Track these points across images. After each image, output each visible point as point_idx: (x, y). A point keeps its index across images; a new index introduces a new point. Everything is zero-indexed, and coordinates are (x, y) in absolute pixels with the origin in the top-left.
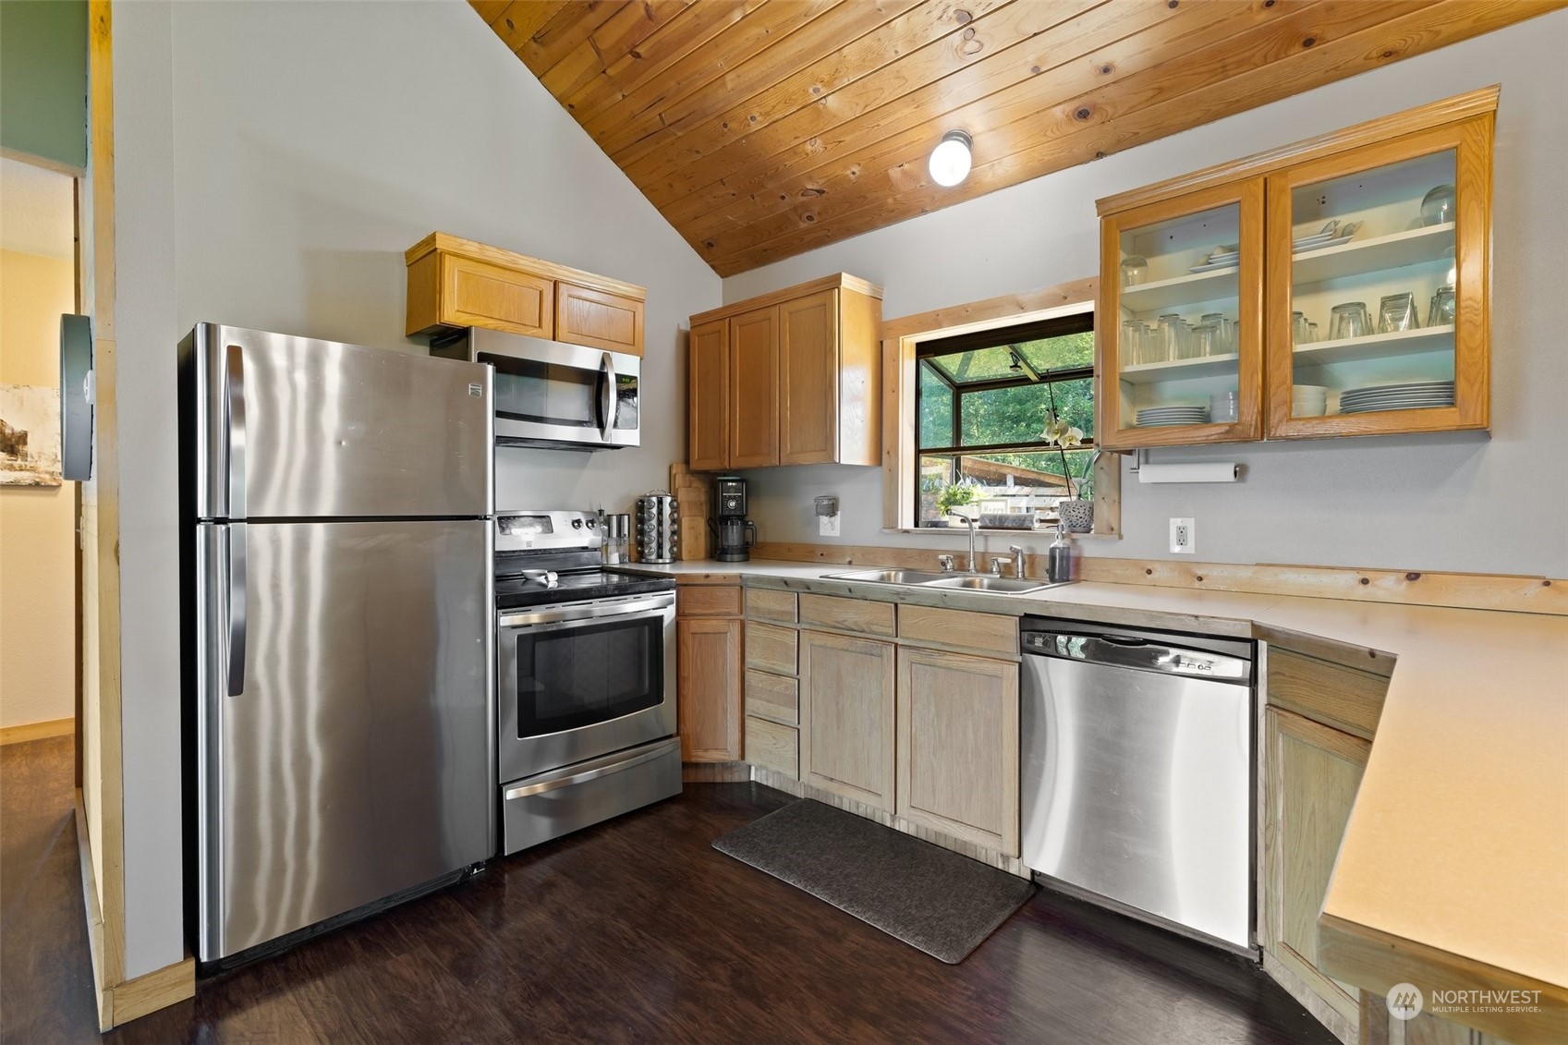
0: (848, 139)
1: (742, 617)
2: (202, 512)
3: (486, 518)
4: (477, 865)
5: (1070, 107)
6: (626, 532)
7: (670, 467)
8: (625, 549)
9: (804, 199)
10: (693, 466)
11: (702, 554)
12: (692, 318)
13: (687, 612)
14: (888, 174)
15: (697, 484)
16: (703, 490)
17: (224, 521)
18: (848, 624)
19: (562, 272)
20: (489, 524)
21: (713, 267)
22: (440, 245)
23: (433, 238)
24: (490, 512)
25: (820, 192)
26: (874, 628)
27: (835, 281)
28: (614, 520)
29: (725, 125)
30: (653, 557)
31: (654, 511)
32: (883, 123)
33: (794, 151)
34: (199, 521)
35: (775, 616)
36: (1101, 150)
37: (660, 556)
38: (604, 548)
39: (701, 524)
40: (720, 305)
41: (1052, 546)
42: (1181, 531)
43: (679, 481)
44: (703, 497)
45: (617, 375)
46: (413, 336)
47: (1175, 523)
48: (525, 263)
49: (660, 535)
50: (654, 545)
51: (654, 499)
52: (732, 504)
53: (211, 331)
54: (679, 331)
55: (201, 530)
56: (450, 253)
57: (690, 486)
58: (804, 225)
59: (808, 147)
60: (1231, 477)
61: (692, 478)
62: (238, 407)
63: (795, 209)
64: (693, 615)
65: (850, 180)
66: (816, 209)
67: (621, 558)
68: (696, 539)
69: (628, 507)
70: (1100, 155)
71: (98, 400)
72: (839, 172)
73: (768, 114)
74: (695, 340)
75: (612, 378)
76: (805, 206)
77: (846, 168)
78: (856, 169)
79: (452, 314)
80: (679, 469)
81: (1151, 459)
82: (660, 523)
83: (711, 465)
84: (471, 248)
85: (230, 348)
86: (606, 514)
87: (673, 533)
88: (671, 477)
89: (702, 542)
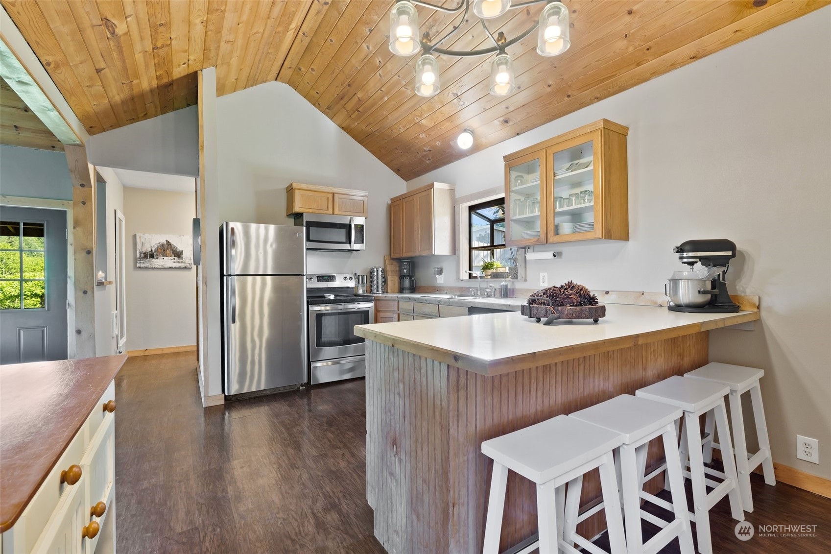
0: (433, 133)
1: (399, 312)
2: (225, 273)
3: (303, 275)
4: (302, 385)
5: (501, 119)
6: (365, 282)
7: (384, 257)
8: (365, 288)
9: (425, 153)
10: (392, 257)
11: (397, 290)
12: (391, 199)
13: (379, 310)
14: (450, 144)
15: (395, 263)
16: (398, 266)
17: (230, 275)
18: (426, 313)
19: (336, 190)
20: (305, 277)
21: (402, 177)
22: (294, 186)
23: (291, 185)
24: (305, 273)
25: (430, 151)
26: (433, 314)
27: (431, 186)
28: (360, 277)
29: (392, 131)
30: (375, 291)
31: (375, 274)
32: (442, 128)
33: (416, 138)
34: (225, 275)
35: (407, 311)
36: (518, 132)
37: (378, 291)
38: (357, 287)
39: (396, 279)
40: (406, 192)
41: (502, 284)
42: (544, 278)
43: (387, 262)
44: (397, 269)
45: (355, 225)
46: (289, 216)
47: (542, 274)
48: (323, 189)
49: (377, 283)
50: (375, 287)
51: (375, 269)
52: (405, 271)
53: (227, 224)
54: (388, 204)
55: (225, 278)
56: (297, 189)
57: (392, 264)
58: (428, 162)
59: (421, 136)
60: (552, 257)
61: (393, 261)
62: (233, 243)
63: (423, 157)
64: (381, 311)
65: (438, 146)
66: (430, 157)
67: (363, 292)
68: (394, 285)
69: (367, 272)
70: (518, 134)
71: (202, 244)
72: (434, 144)
73: (404, 127)
74: (392, 208)
75: (353, 226)
76: (426, 156)
77: (435, 142)
78: (438, 142)
79: (298, 209)
80: (387, 258)
81: (535, 250)
82: (377, 279)
83: (397, 256)
84: (304, 186)
85: (231, 228)
86: (357, 275)
87: (383, 282)
88: (385, 261)
89: (397, 286)
